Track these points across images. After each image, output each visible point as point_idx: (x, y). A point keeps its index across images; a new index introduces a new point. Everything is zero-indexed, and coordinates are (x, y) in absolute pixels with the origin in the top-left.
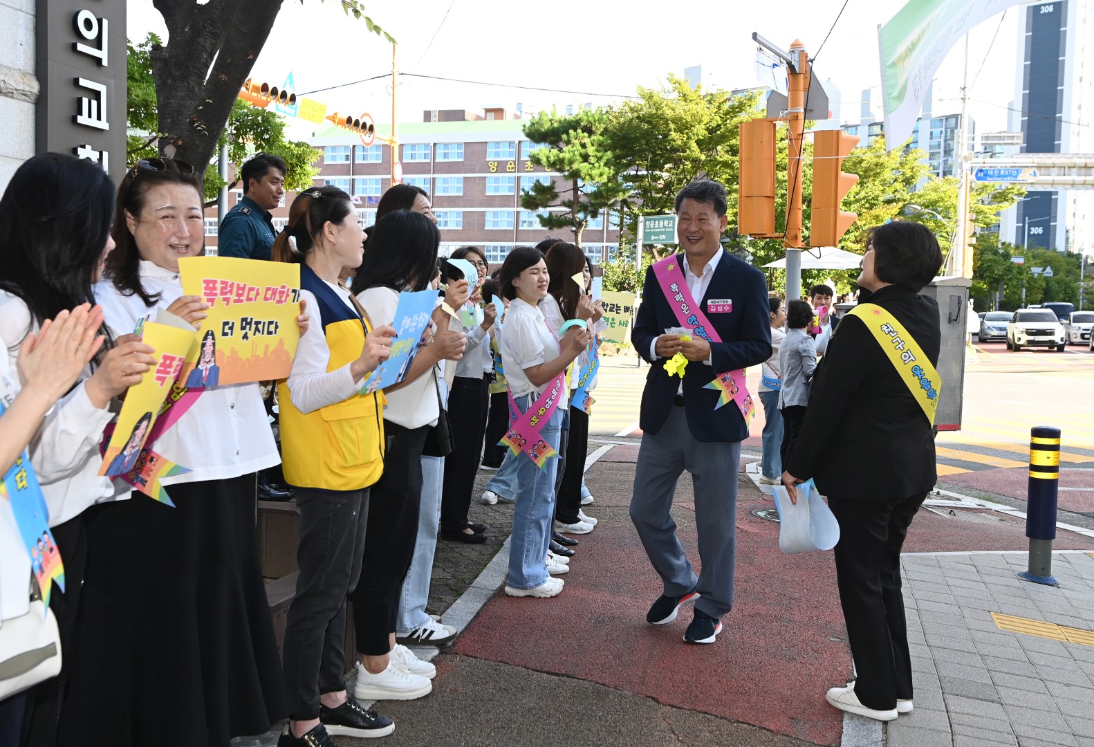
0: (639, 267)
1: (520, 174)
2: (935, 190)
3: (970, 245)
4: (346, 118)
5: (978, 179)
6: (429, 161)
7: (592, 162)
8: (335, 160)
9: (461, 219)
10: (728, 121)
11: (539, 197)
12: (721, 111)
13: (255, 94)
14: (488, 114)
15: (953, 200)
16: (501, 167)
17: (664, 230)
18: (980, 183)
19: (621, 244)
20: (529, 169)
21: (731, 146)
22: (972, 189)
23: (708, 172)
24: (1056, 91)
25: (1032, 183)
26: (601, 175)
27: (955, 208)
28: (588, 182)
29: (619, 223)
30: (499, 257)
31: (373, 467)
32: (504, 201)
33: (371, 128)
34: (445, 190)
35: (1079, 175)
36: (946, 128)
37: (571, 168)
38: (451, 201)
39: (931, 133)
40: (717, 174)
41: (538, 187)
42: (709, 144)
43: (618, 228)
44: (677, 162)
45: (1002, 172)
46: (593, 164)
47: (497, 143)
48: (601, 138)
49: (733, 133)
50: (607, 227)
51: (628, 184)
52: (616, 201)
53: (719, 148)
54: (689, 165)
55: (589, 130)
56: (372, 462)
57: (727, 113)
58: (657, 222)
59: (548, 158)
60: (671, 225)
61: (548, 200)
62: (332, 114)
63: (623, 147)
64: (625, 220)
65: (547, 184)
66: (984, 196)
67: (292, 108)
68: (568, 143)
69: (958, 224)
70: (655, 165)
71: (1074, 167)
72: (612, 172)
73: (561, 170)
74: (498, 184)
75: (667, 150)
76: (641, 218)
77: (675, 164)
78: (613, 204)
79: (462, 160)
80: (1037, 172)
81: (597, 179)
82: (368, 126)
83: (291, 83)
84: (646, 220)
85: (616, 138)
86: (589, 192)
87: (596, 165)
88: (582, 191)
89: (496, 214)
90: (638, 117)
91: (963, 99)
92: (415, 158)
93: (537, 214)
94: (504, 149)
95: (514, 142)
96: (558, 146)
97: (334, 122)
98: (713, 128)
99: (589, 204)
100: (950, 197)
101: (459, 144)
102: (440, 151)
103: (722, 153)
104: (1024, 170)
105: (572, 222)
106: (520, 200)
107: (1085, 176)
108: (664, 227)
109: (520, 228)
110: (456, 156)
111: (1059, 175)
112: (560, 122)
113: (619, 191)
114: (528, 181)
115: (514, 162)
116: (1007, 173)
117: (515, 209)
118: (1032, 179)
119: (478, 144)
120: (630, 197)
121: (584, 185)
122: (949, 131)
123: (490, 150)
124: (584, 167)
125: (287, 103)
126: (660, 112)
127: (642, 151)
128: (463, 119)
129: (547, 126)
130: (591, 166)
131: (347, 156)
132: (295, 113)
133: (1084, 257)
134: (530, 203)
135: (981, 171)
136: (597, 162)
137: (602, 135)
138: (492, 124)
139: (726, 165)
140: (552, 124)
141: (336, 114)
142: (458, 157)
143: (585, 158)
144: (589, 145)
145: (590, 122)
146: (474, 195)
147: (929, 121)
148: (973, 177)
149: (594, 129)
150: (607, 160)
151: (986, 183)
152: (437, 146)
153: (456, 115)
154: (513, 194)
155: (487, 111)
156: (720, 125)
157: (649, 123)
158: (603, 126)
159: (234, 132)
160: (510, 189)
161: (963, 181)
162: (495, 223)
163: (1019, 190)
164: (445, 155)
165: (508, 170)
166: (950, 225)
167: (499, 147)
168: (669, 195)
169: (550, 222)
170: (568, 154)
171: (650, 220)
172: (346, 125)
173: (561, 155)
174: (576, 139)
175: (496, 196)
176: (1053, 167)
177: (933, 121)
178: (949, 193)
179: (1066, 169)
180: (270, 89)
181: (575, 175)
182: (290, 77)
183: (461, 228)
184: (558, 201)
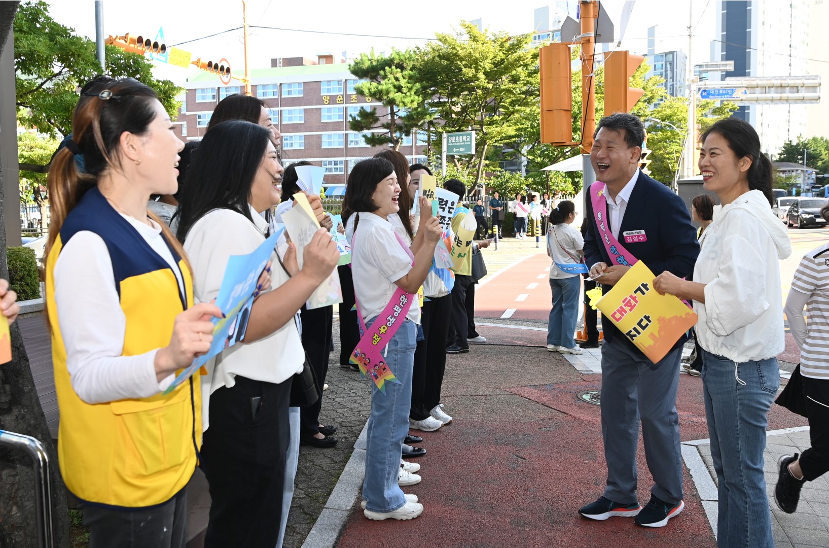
0: (445, 174)
1: (347, 105)
2: (669, 107)
3: (697, 149)
4: (207, 63)
5: (703, 97)
6: (277, 97)
7: (405, 92)
8: (205, 99)
9: (303, 141)
10: (509, 56)
11: (365, 121)
12: (505, 49)
13: (132, 45)
14: (321, 59)
15: (684, 114)
16: (333, 100)
17: (463, 143)
18: (704, 101)
19: (429, 156)
20: (354, 101)
21: (513, 76)
22: (698, 106)
23: (496, 97)
24: (746, 32)
25: (742, 100)
26: (412, 102)
27: (685, 120)
28: (402, 108)
29: (427, 139)
30: (333, 169)
31: (183, 467)
32: (336, 126)
33: (228, 70)
34: (290, 119)
35: (777, 93)
36: (666, 62)
37: (388, 97)
38: (295, 128)
39: (655, 66)
40: (503, 99)
41: (363, 113)
42: (496, 76)
43: (427, 144)
44: (471, 90)
45: (721, 92)
46: (406, 93)
47: (329, 82)
48: (410, 72)
49: (514, 64)
50: (416, 144)
51: (433, 109)
52: (424, 123)
53: (504, 78)
54: (480, 92)
55: (401, 67)
56: (181, 464)
57: (509, 50)
58: (457, 138)
59: (369, 89)
60: (468, 140)
61: (371, 123)
62: (196, 60)
63: (428, 80)
64: (432, 137)
65: (369, 110)
66: (706, 110)
67: (163, 56)
68: (385, 77)
69: (688, 132)
70: (454, 93)
71: (772, 87)
72: (421, 99)
73: (380, 100)
74: (332, 113)
75: (462, 81)
76: (445, 135)
77: (469, 92)
78: (422, 125)
79: (302, 96)
80: (747, 90)
81: (409, 105)
82: (225, 69)
83: (162, 36)
84: (448, 137)
85: (423, 73)
86: (403, 116)
87: (408, 94)
88: (397, 115)
89: (330, 136)
90: (439, 56)
91: (690, 36)
92: (266, 96)
93: (362, 134)
94: (335, 86)
95: (341, 81)
96: (377, 80)
97: (198, 66)
98: (498, 61)
99: (403, 125)
100: (681, 112)
101: (299, 84)
102: (285, 89)
103: (505, 82)
104: (737, 89)
105: (391, 140)
106: (348, 124)
107: (781, 93)
108: (463, 141)
109: (349, 146)
110: (297, 93)
111: (762, 93)
112: (378, 61)
113: (426, 115)
114: (354, 110)
115: (342, 96)
116: (724, 92)
117: (344, 132)
118: (743, 97)
119: (314, 83)
120: (435, 119)
121: (399, 110)
122: (668, 63)
123: (324, 87)
124: (398, 96)
125: (159, 52)
126: (455, 52)
127: (444, 82)
128: (302, 64)
129: (367, 64)
130: (404, 95)
131: (214, 96)
132: (166, 60)
133: (770, 155)
134: (356, 126)
135: (705, 91)
136: (408, 92)
137: (411, 70)
138: (324, 67)
139: (509, 91)
140: (371, 62)
141: (199, 60)
142: (299, 94)
143: (399, 89)
144: (401, 78)
145: (402, 60)
146: (312, 122)
147: (653, 57)
148: (699, 96)
149: (405, 65)
150: (417, 90)
151: (708, 100)
152: (283, 86)
153: (297, 62)
154: (342, 120)
155: (320, 57)
156: (504, 59)
157: (448, 59)
158: (412, 63)
159: (110, 73)
160: (340, 117)
161: (692, 99)
162: (330, 143)
163: (732, 106)
164: (289, 93)
165: (337, 102)
166: (681, 133)
167: (330, 85)
168: (465, 117)
169: (373, 141)
170: (385, 86)
171: (452, 136)
172: (208, 68)
173: (380, 87)
174: (391, 74)
175: (329, 123)
176: (757, 87)
177: (656, 56)
178: (680, 109)
179: (767, 88)
180: (144, 41)
181: (392, 102)
182: (161, 31)
183: (303, 148)
184: (379, 124)
